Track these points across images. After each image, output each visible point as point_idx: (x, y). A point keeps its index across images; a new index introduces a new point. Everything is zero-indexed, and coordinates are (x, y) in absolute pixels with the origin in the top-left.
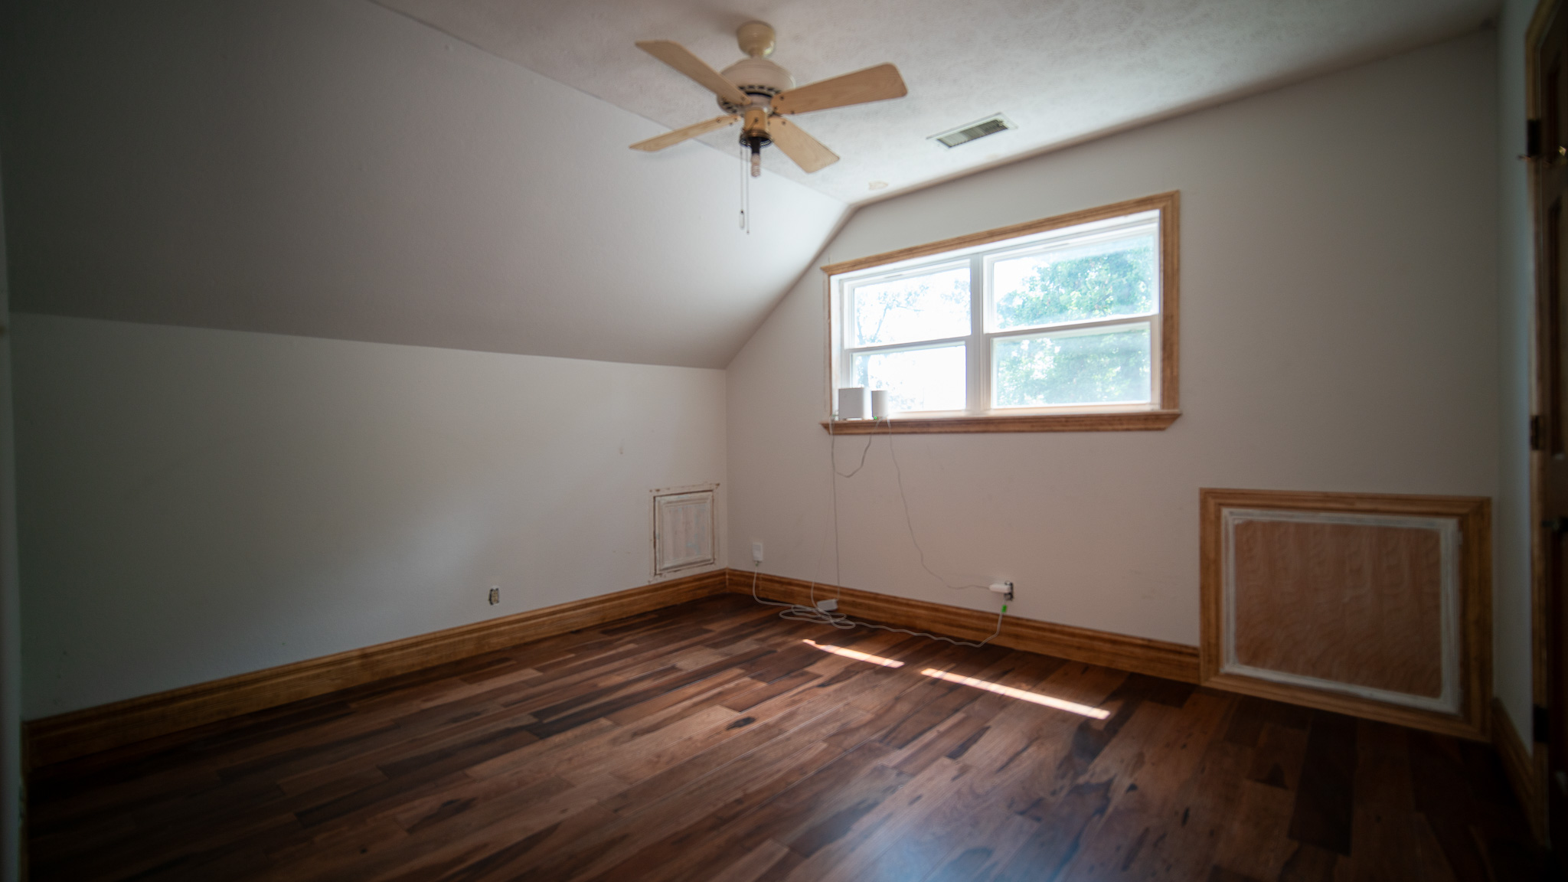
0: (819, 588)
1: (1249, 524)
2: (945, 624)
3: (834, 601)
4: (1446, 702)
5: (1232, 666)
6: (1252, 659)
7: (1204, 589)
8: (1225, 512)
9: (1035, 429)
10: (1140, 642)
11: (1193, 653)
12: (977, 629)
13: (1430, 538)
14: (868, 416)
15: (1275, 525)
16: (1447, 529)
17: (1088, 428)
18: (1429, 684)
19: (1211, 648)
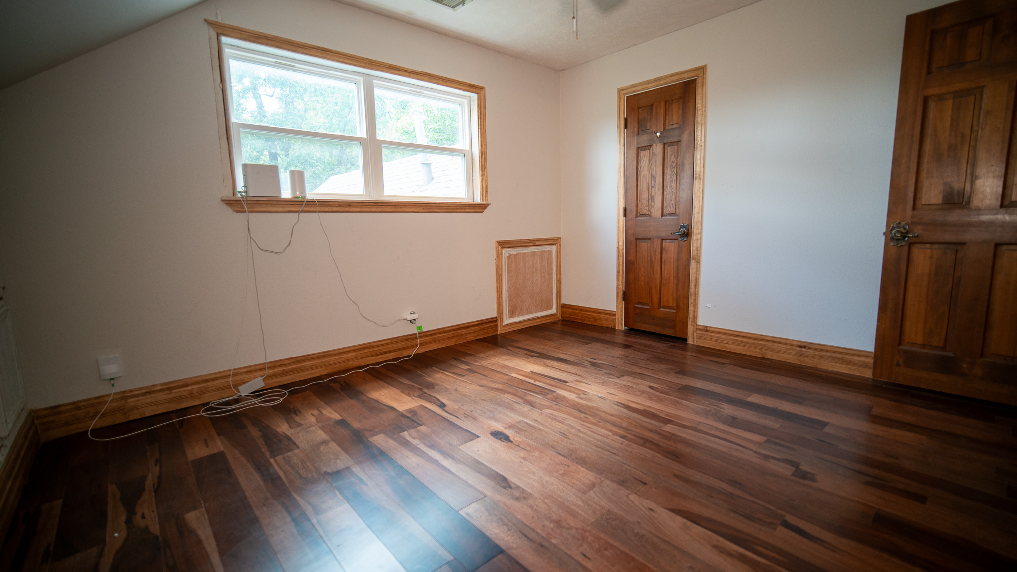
0: (237, 373)
1: (511, 255)
2: (373, 356)
3: (261, 379)
4: (553, 311)
5: (507, 321)
6: (511, 314)
8: (503, 251)
9: (424, 210)
10: (477, 323)
11: (493, 320)
12: (396, 350)
14: (286, 193)
15: (517, 254)
17: (452, 210)
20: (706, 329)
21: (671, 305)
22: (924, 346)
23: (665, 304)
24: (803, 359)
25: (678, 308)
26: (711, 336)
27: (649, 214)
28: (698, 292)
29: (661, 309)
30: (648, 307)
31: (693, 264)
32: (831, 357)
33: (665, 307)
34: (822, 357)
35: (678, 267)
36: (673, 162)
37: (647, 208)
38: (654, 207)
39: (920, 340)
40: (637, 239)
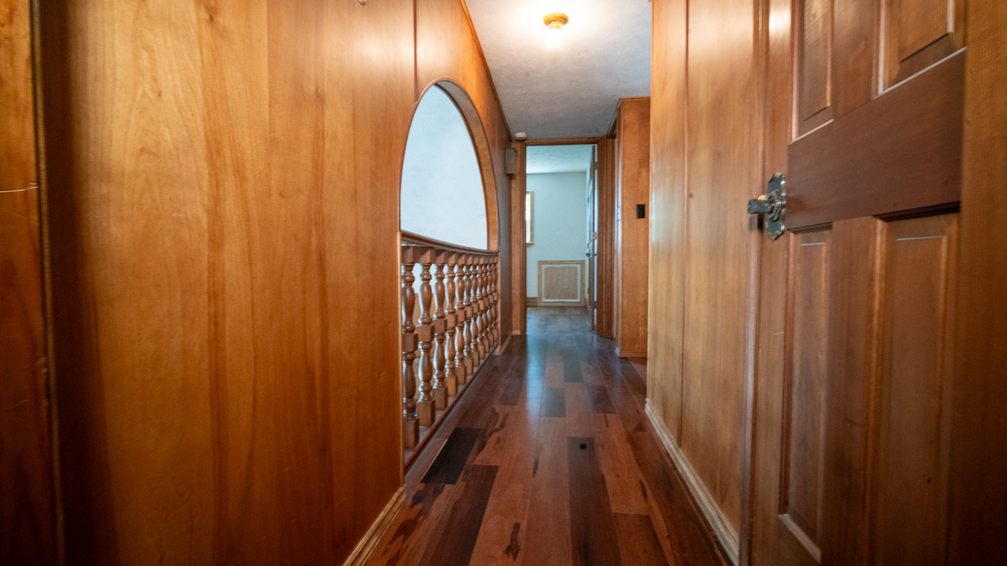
1: (547, 268)
4: (578, 300)
5: (544, 300)
6: (548, 297)
7: (538, 283)
8: (543, 265)
11: (536, 298)
13: (576, 268)
15: (552, 268)
16: (579, 266)
18: (575, 297)
19: (540, 295)
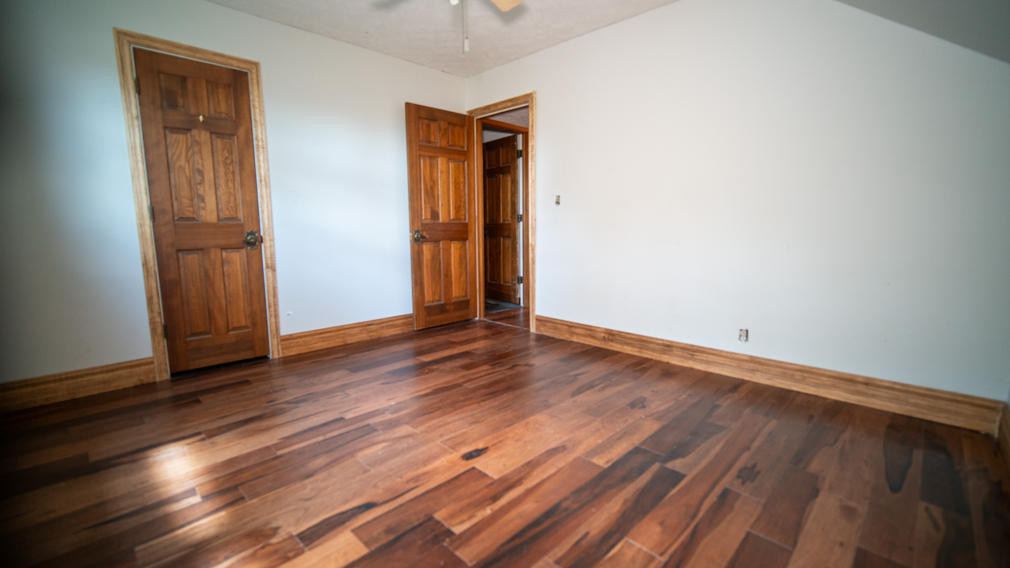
20: (290, 338)
21: (243, 323)
22: (433, 301)
23: (236, 325)
24: (371, 334)
25: (254, 324)
26: (298, 342)
27: (196, 217)
28: (277, 301)
29: (231, 333)
30: (210, 336)
31: (267, 274)
32: (387, 326)
33: (235, 329)
34: (383, 328)
35: (249, 279)
36: (227, 158)
37: (191, 209)
38: (204, 208)
39: (431, 300)
40: (178, 251)
